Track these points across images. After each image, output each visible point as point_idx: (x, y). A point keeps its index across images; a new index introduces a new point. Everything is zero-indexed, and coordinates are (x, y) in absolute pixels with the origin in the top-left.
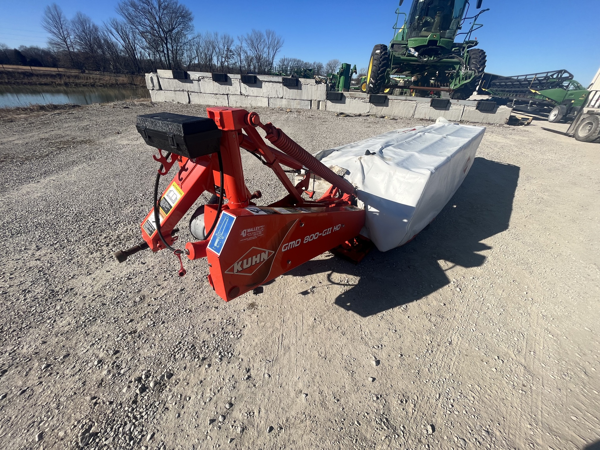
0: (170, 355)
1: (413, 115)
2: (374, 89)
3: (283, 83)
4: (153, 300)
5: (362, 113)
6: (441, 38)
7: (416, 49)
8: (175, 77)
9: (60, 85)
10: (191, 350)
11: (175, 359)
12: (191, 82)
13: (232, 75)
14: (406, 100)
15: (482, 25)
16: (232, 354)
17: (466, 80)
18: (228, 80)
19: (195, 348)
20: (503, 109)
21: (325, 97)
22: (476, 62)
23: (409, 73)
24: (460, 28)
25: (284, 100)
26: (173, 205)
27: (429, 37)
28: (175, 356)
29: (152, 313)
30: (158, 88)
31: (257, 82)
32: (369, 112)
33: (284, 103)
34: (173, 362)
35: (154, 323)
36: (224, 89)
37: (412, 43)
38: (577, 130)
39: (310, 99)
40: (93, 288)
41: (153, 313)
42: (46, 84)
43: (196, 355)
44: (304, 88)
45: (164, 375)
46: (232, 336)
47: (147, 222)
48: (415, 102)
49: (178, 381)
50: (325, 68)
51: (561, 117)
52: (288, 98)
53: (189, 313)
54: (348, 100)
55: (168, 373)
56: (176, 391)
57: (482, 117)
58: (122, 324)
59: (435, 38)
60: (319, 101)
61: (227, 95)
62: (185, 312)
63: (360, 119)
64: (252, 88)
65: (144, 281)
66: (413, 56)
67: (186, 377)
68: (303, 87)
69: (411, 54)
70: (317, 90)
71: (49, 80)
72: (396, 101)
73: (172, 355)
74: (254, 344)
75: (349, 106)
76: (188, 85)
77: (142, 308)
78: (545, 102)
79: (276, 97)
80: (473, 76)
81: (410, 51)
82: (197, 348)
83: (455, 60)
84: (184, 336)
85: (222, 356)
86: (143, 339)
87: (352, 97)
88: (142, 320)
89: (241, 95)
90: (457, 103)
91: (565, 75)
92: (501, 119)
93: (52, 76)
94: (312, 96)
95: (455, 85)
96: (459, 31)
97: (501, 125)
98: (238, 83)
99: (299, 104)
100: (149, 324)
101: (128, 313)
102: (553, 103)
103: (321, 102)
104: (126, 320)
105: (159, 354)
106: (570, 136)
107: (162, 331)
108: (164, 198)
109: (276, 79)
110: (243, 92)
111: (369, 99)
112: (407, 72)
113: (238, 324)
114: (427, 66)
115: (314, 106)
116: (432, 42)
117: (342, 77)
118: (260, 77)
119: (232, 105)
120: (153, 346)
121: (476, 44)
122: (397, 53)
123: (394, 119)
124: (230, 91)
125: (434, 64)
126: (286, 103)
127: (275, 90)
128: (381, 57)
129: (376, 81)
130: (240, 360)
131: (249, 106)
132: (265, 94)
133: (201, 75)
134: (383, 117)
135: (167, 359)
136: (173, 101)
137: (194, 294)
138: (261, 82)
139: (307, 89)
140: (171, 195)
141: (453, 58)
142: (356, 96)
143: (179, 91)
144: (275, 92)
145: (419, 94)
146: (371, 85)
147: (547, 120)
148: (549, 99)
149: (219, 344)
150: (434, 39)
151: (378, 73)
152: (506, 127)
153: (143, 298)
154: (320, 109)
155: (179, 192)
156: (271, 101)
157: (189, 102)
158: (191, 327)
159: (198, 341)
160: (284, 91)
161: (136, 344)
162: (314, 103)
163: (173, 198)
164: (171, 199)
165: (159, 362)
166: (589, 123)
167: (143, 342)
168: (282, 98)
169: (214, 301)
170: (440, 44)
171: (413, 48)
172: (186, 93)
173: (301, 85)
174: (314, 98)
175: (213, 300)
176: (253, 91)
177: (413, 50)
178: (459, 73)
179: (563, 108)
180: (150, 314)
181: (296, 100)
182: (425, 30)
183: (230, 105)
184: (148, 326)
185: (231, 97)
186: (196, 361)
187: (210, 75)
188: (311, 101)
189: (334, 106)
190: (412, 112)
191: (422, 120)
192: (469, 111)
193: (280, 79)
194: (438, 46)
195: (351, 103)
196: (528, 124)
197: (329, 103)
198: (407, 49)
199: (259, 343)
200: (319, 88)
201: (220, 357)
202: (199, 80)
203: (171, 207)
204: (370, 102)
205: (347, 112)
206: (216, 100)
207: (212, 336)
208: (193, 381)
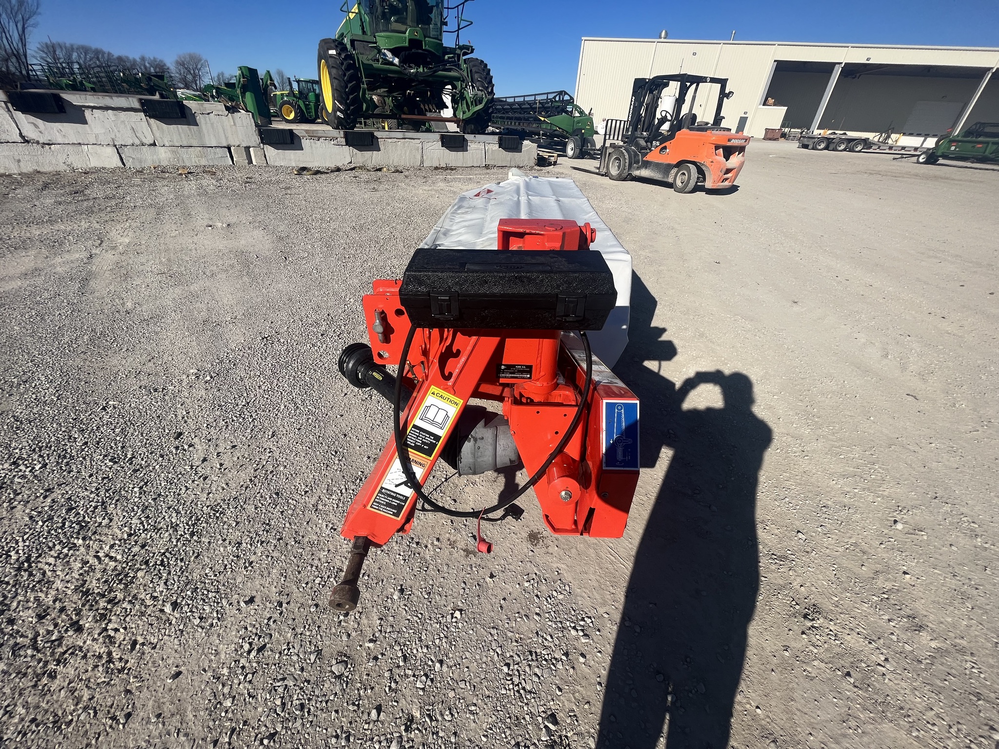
0: (517, 694)
1: (422, 162)
2: (347, 122)
3: (145, 111)
4: (371, 645)
5: (340, 165)
6: (425, 37)
7: (395, 52)
10: (537, 660)
11: (530, 692)
14: (405, 138)
15: (472, 23)
16: (590, 618)
17: (476, 105)
19: (536, 652)
20: (528, 145)
21: (256, 138)
22: (481, 78)
23: (384, 91)
24: (446, 24)
25: (160, 149)
26: (442, 433)
27: (407, 32)
28: (524, 688)
29: (399, 667)
31: (67, 109)
32: (351, 163)
33: (163, 156)
34: (534, 698)
35: (426, 675)
37: (385, 41)
38: (608, 168)
39: (225, 144)
40: (186, 735)
41: (401, 664)
43: (551, 660)
44: (202, 121)
45: (546, 727)
46: (561, 597)
47: (380, 492)
48: (418, 141)
49: (572, 714)
50: (174, 72)
51: (578, 151)
52: (171, 144)
53: (464, 615)
54: (306, 143)
55: (548, 718)
56: (587, 727)
57: (509, 159)
58: (368, 732)
59: (418, 36)
60: (247, 149)
62: (454, 620)
63: (343, 176)
65: (300, 630)
66: (392, 64)
67: (575, 698)
68: (199, 118)
69: (389, 61)
70: (235, 124)
72: (390, 140)
73: (518, 691)
74: (596, 584)
75: (313, 153)
77: (368, 675)
78: (556, 132)
79: (137, 142)
80: (485, 100)
81: (384, 54)
82: (538, 651)
83: (452, 74)
84: (500, 653)
85: (582, 631)
86: (442, 715)
87: (311, 136)
88: (395, 691)
89: (28, 142)
90: (475, 139)
91: (567, 98)
92: (529, 159)
94: (227, 138)
95: (464, 113)
96: (445, 28)
97: (532, 168)
98: (4, 111)
99: (203, 155)
100: (419, 685)
101: (354, 704)
102: (565, 133)
103: (251, 150)
104: (365, 717)
105: (499, 708)
106: (602, 175)
107: (456, 677)
108: (415, 426)
109: (120, 101)
110: (30, 134)
111: (344, 140)
112: (383, 90)
113: (548, 575)
114: (413, 81)
115: (240, 158)
116: (415, 43)
117: (248, 94)
118: (73, 98)
120: (473, 708)
121: (472, 52)
122: (365, 57)
123: (397, 171)
125: (426, 78)
126: (169, 155)
127: (129, 127)
128: (342, 64)
129: (347, 106)
130: (606, 616)
131: (62, 168)
132: (101, 137)
134: (380, 170)
135: (520, 704)
137: (431, 582)
138: (80, 109)
139: (212, 124)
140: (431, 415)
141: (449, 70)
142: (319, 135)
144: (130, 132)
145: (411, 127)
146: (338, 113)
147: (566, 156)
148: (559, 128)
149: (558, 619)
150: (416, 38)
151: (345, 92)
152: (538, 170)
153: (345, 659)
154: (254, 163)
155: (451, 401)
156: (126, 152)
158: (494, 632)
159: (529, 641)
160: (155, 128)
161: (441, 734)
162: (237, 152)
163: (439, 419)
164: (433, 422)
165: (514, 718)
166: (617, 159)
167: (448, 718)
168: (154, 144)
169: (474, 569)
170: (427, 47)
171: (388, 50)
173: (193, 115)
174: (233, 142)
175: (471, 568)
176: (61, 131)
177: (389, 55)
178: (463, 93)
179: (576, 140)
180: (396, 671)
181: (190, 149)
182: (396, 21)
184: (423, 689)
186: (561, 667)
188: (229, 148)
189: (282, 157)
190: (419, 157)
191: (436, 168)
192: (492, 150)
193: (134, 102)
194: (425, 50)
195: (314, 148)
196: (555, 163)
197: (270, 151)
198: (379, 51)
199: (598, 578)
200: (238, 121)
201: (581, 634)
203: (437, 438)
204: (347, 145)
205: (314, 165)
207: (536, 617)
208: (589, 693)
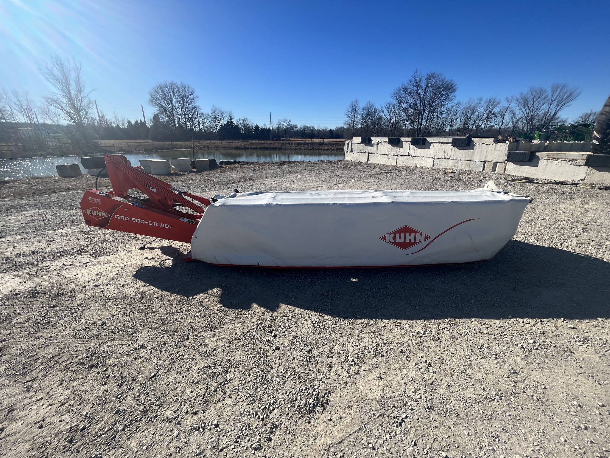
3: (452, 143)
5: (568, 180)
8: (362, 142)
9: (333, 150)
12: (372, 145)
13: (405, 138)
18: (400, 143)
21: (505, 158)
25: (450, 161)
30: (350, 150)
31: (426, 143)
32: (584, 180)
33: (451, 163)
36: (395, 150)
39: (483, 160)
42: (327, 150)
44: (477, 148)
52: (456, 158)
54: (542, 163)
60: (496, 163)
61: (397, 155)
64: (420, 150)
70: (495, 149)
71: (330, 147)
75: (545, 169)
76: (370, 148)
79: (443, 157)
87: (550, 158)
89: (409, 155)
93: (332, 144)
94: (486, 156)
98: (408, 145)
99: (468, 165)
103: (498, 164)
109: (445, 139)
110: (411, 153)
111: (584, 161)
115: (488, 168)
118: (429, 139)
119: (400, 164)
124: (400, 152)
126: (453, 164)
127: (443, 151)
132: (431, 155)
133: (380, 140)
136: (357, 160)
138: (430, 143)
139: (482, 150)
142: (559, 157)
143: (363, 152)
154: (496, 172)
156: (437, 161)
157: (367, 161)
160: (453, 151)
162: (488, 165)
168: (449, 159)
172: (367, 154)
173: (474, 145)
174: (489, 159)
176: (421, 152)
181: (465, 161)
183: (398, 165)
185: (400, 157)
187: (386, 139)
188: (485, 162)
193: (450, 140)
195: (548, 166)
197: (511, 165)
202: (378, 144)
204: (587, 165)
206: (387, 160)
